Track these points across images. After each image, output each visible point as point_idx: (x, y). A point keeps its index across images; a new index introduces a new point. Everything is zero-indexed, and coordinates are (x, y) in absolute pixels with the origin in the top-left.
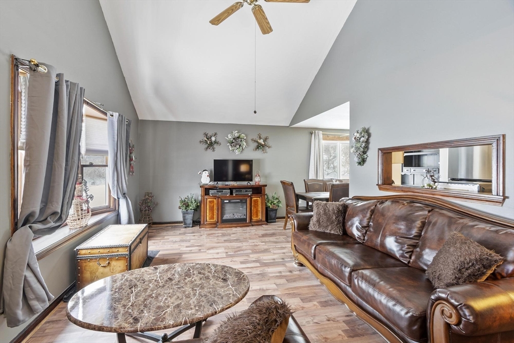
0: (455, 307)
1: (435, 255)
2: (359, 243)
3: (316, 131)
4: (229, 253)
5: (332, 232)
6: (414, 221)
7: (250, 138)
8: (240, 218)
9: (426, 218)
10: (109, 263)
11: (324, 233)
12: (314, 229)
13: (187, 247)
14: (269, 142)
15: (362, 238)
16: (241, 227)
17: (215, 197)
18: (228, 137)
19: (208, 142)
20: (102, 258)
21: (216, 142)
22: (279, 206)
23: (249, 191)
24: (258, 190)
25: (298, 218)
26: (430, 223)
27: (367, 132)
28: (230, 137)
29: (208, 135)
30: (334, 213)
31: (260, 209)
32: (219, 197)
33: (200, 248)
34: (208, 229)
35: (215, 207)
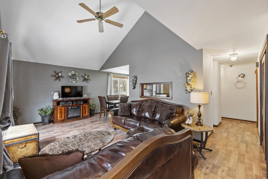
0: (168, 124)
1: (160, 115)
2: (136, 117)
3: (111, 74)
4: (81, 132)
5: (127, 114)
6: (153, 107)
7: (80, 75)
8: (77, 115)
9: (156, 105)
10: (25, 145)
11: (124, 115)
12: (120, 114)
13: (54, 133)
14: (90, 78)
15: (137, 115)
16: (78, 120)
17: (63, 106)
18: (69, 74)
19: (57, 76)
20: (21, 143)
21: (61, 76)
22: (95, 108)
23: (82, 102)
24: (86, 101)
25: (114, 111)
26: (157, 106)
27: (136, 77)
28: (70, 74)
29: (57, 72)
30: (127, 107)
31: (87, 110)
32: (66, 106)
33: (63, 132)
34: (60, 124)
35: (63, 112)
